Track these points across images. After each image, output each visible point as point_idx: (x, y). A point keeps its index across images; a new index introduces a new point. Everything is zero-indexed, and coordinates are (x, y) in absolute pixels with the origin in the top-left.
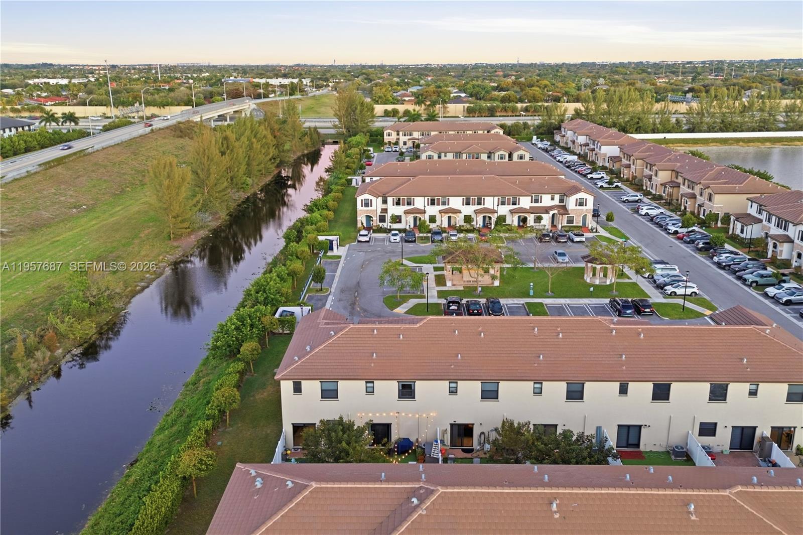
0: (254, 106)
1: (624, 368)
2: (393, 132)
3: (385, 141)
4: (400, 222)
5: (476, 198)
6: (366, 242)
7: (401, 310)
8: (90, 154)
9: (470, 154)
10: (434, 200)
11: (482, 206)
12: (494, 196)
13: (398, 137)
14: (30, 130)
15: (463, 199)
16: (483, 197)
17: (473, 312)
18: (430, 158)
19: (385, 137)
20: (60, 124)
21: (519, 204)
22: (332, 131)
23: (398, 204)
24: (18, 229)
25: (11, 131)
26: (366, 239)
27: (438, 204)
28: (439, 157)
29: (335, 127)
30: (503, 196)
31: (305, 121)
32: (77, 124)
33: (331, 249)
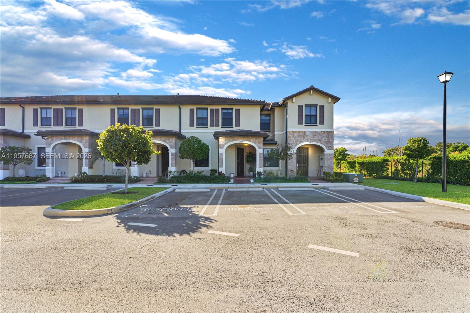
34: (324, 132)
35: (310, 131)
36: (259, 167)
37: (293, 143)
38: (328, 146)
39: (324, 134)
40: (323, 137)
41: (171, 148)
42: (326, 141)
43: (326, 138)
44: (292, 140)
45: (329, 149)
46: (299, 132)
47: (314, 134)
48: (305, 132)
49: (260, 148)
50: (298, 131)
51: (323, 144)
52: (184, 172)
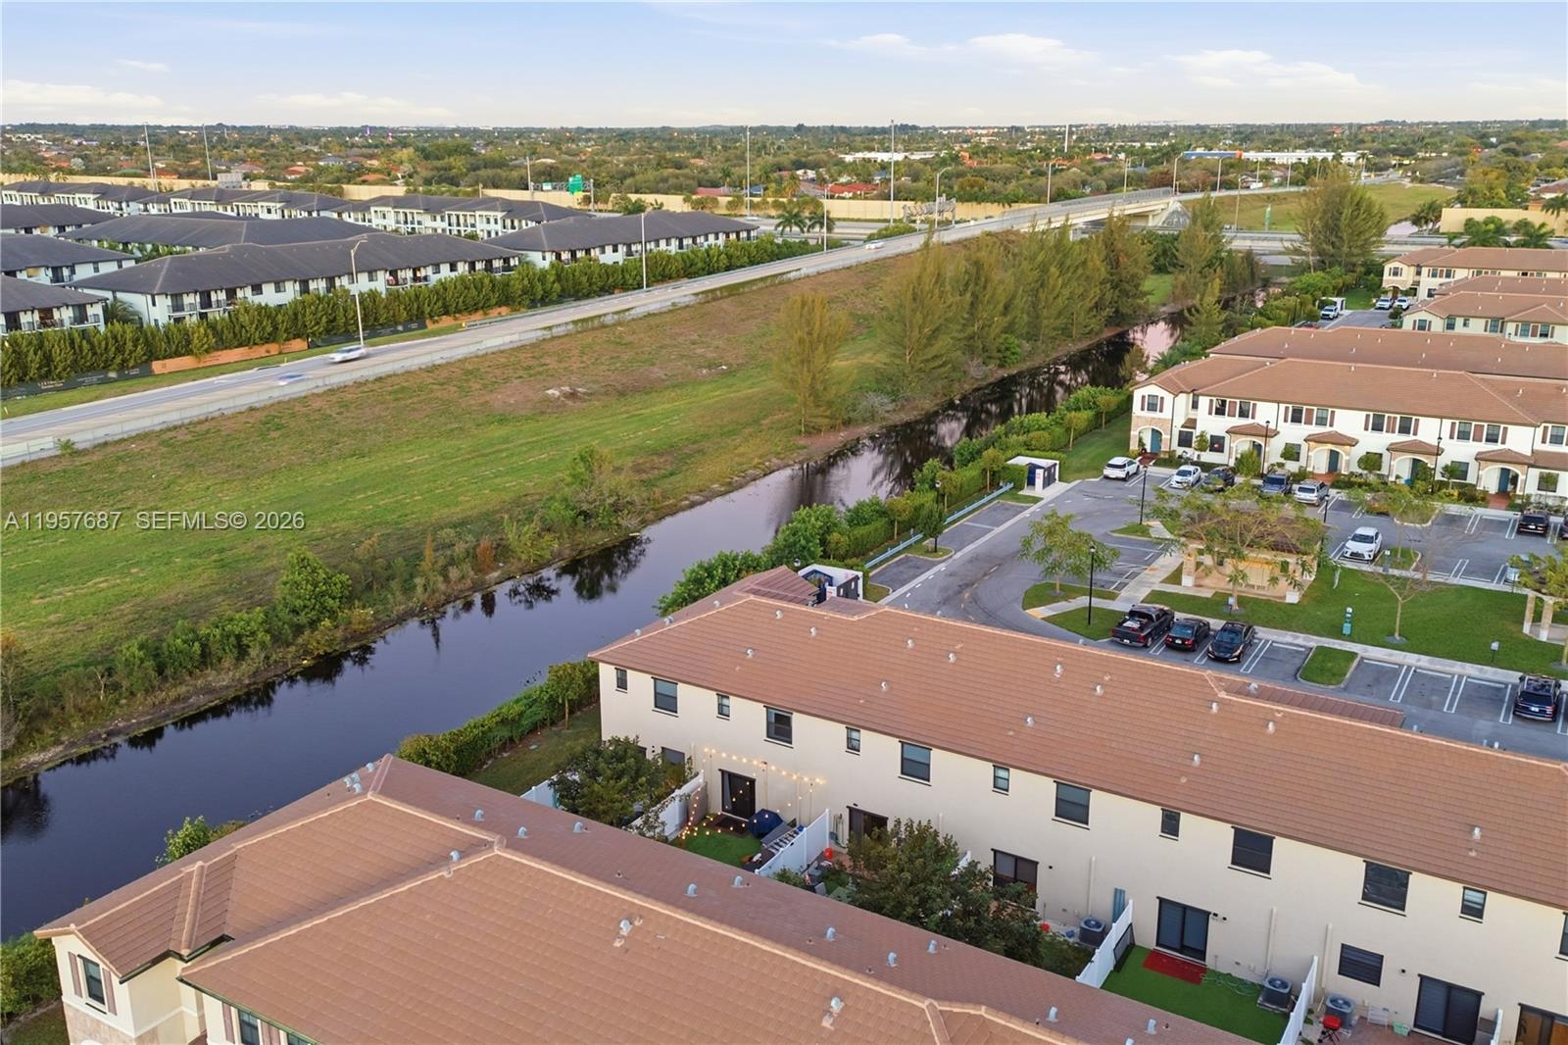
0: (1178, 206)
1: (1184, 780)
2: (1405, 268)
3: (1384, 285)
4: (1221, 450)
5: (1398, 416)
6: (1117, 479)
7: (1040, 612)
8: (790, 281)
9: (1526, 324)
10: (1301, 411)
11: (1410, 437)
12: (1442, 418)
13: (1417, 278)
14: (749, 238)
15: (1368, 416)
16: (1414, 418)
17: (1173, 641)
18: (1422, 328)
19: (1386, 276)
20: (805, 230)
21: (1503, 443)
22: (1286, 260)
23: (1220, 411)
24: (603, 390)
25: (717, 238)
26: (1121, 474)
27: (1309, 422)
28: (1451, 326)
29: (1297, 251)
30: (1466, 422)
31: (1233, 239)
32: (829, 230)
33: (1031, 482)
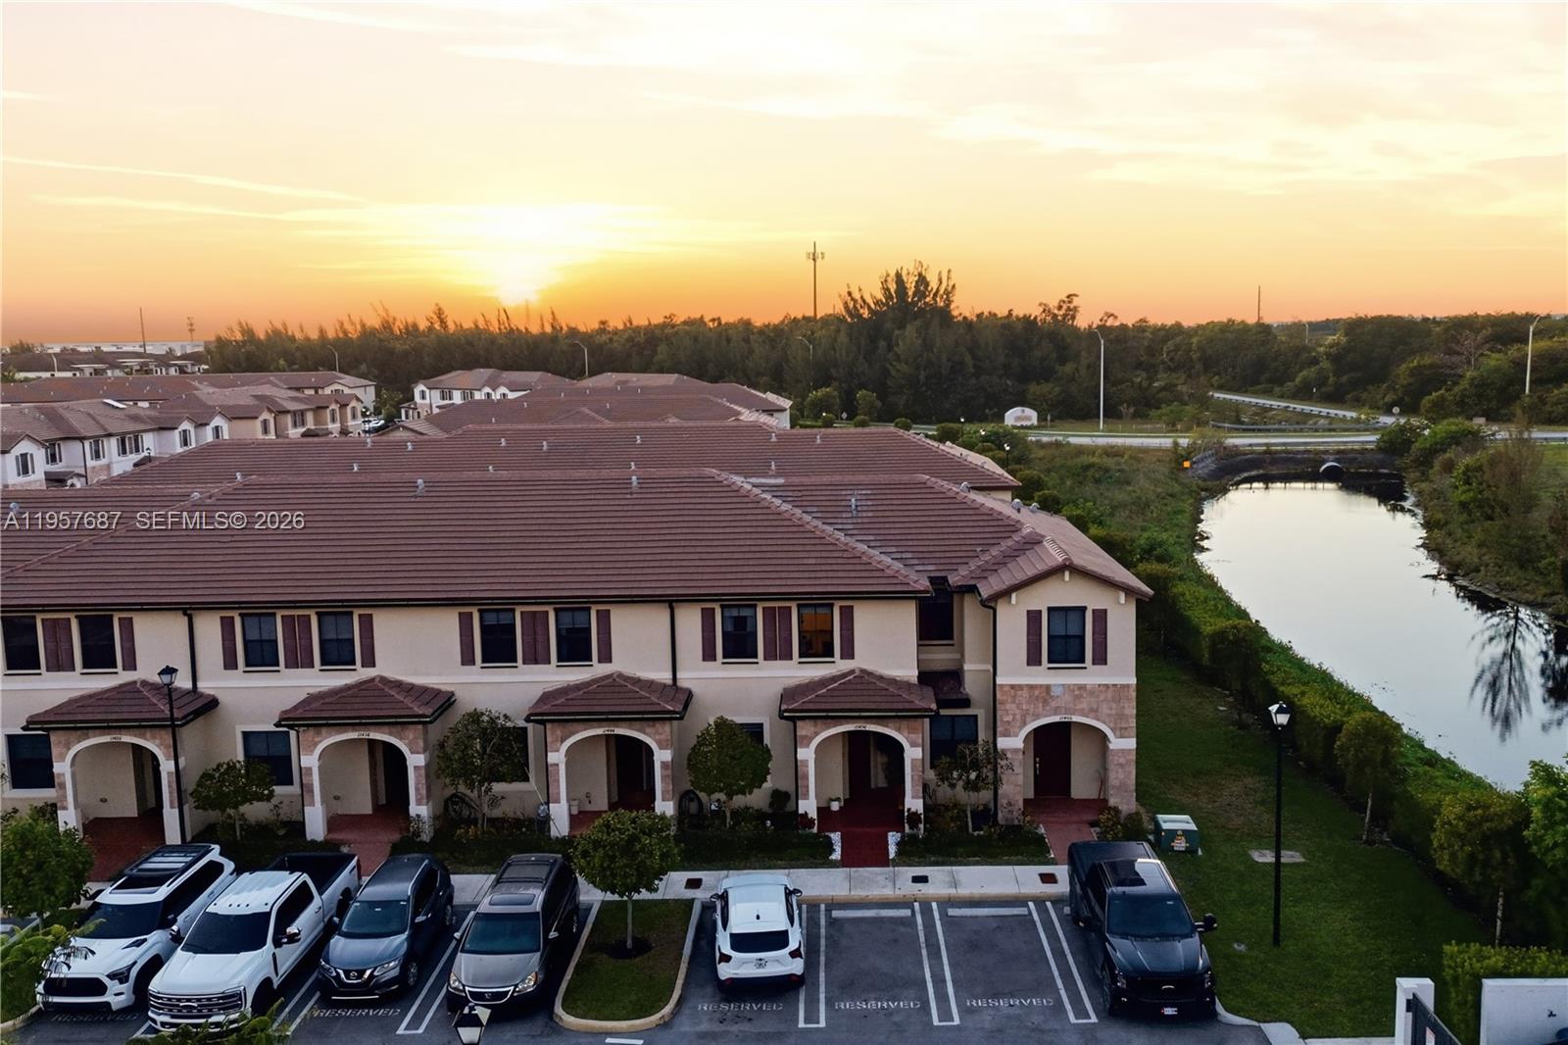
34: (1107, 686)
35: (1063, 685)
36: (913, 797)
37: (1013, 719)
38: (1119, 726)
39: (1106, 691)
40: (1102, 701)
41: (661, 749)
42: (1114, 712)
43: (1114, 706)
44: (1010, 712)
45: (1121, 737)
46: (1031, 687)
47: (1077, 693)
48: (1048, 688)
49: (913, 745)
50: (1027, 685)
51: (1104, 723)
52: (692, 796)
